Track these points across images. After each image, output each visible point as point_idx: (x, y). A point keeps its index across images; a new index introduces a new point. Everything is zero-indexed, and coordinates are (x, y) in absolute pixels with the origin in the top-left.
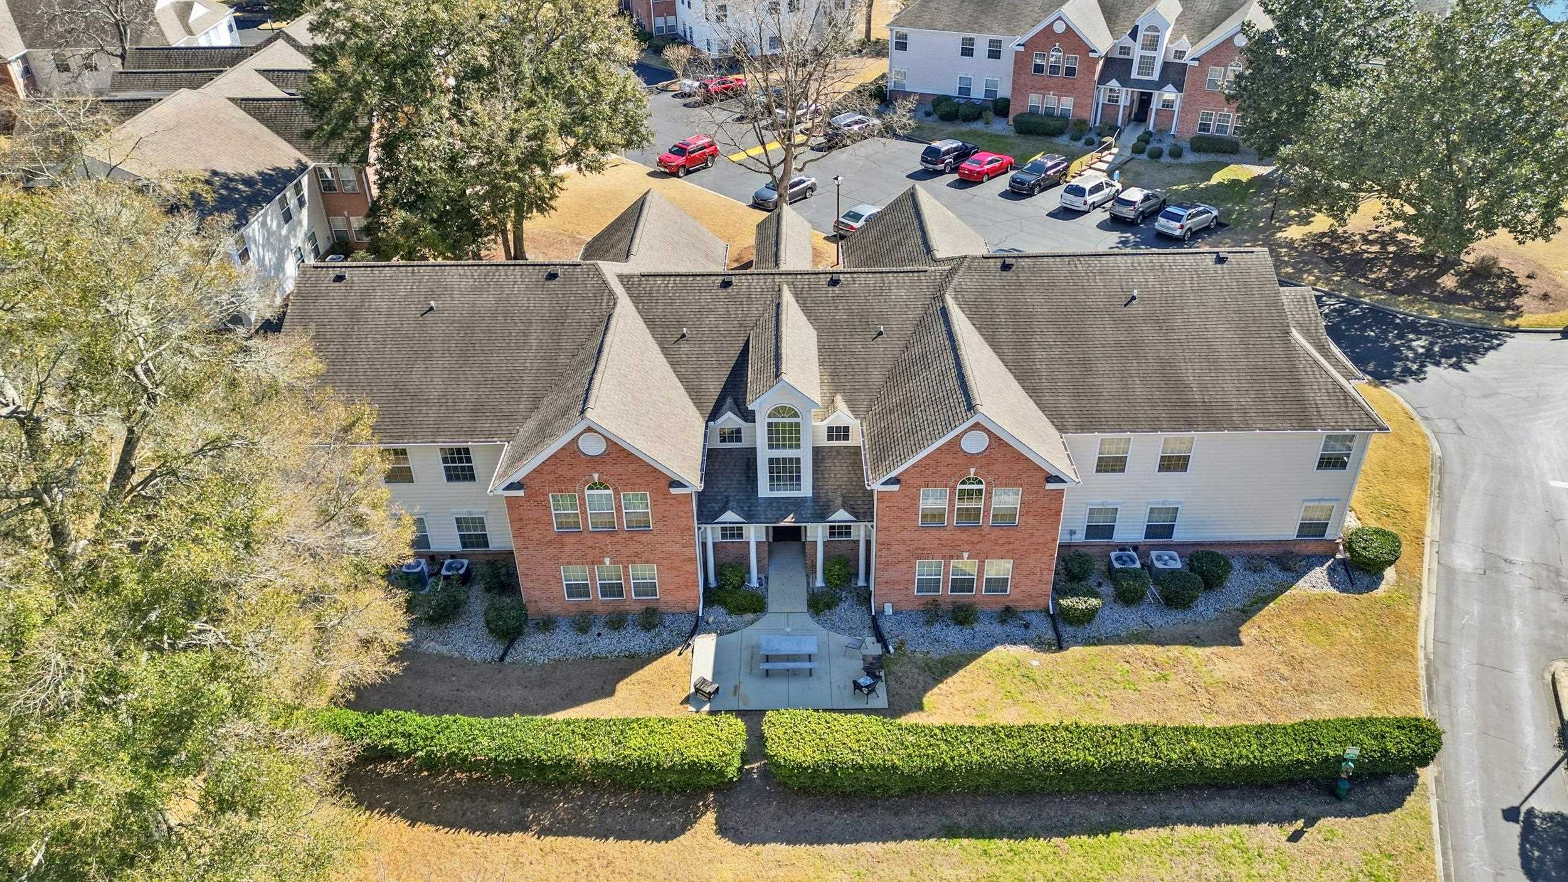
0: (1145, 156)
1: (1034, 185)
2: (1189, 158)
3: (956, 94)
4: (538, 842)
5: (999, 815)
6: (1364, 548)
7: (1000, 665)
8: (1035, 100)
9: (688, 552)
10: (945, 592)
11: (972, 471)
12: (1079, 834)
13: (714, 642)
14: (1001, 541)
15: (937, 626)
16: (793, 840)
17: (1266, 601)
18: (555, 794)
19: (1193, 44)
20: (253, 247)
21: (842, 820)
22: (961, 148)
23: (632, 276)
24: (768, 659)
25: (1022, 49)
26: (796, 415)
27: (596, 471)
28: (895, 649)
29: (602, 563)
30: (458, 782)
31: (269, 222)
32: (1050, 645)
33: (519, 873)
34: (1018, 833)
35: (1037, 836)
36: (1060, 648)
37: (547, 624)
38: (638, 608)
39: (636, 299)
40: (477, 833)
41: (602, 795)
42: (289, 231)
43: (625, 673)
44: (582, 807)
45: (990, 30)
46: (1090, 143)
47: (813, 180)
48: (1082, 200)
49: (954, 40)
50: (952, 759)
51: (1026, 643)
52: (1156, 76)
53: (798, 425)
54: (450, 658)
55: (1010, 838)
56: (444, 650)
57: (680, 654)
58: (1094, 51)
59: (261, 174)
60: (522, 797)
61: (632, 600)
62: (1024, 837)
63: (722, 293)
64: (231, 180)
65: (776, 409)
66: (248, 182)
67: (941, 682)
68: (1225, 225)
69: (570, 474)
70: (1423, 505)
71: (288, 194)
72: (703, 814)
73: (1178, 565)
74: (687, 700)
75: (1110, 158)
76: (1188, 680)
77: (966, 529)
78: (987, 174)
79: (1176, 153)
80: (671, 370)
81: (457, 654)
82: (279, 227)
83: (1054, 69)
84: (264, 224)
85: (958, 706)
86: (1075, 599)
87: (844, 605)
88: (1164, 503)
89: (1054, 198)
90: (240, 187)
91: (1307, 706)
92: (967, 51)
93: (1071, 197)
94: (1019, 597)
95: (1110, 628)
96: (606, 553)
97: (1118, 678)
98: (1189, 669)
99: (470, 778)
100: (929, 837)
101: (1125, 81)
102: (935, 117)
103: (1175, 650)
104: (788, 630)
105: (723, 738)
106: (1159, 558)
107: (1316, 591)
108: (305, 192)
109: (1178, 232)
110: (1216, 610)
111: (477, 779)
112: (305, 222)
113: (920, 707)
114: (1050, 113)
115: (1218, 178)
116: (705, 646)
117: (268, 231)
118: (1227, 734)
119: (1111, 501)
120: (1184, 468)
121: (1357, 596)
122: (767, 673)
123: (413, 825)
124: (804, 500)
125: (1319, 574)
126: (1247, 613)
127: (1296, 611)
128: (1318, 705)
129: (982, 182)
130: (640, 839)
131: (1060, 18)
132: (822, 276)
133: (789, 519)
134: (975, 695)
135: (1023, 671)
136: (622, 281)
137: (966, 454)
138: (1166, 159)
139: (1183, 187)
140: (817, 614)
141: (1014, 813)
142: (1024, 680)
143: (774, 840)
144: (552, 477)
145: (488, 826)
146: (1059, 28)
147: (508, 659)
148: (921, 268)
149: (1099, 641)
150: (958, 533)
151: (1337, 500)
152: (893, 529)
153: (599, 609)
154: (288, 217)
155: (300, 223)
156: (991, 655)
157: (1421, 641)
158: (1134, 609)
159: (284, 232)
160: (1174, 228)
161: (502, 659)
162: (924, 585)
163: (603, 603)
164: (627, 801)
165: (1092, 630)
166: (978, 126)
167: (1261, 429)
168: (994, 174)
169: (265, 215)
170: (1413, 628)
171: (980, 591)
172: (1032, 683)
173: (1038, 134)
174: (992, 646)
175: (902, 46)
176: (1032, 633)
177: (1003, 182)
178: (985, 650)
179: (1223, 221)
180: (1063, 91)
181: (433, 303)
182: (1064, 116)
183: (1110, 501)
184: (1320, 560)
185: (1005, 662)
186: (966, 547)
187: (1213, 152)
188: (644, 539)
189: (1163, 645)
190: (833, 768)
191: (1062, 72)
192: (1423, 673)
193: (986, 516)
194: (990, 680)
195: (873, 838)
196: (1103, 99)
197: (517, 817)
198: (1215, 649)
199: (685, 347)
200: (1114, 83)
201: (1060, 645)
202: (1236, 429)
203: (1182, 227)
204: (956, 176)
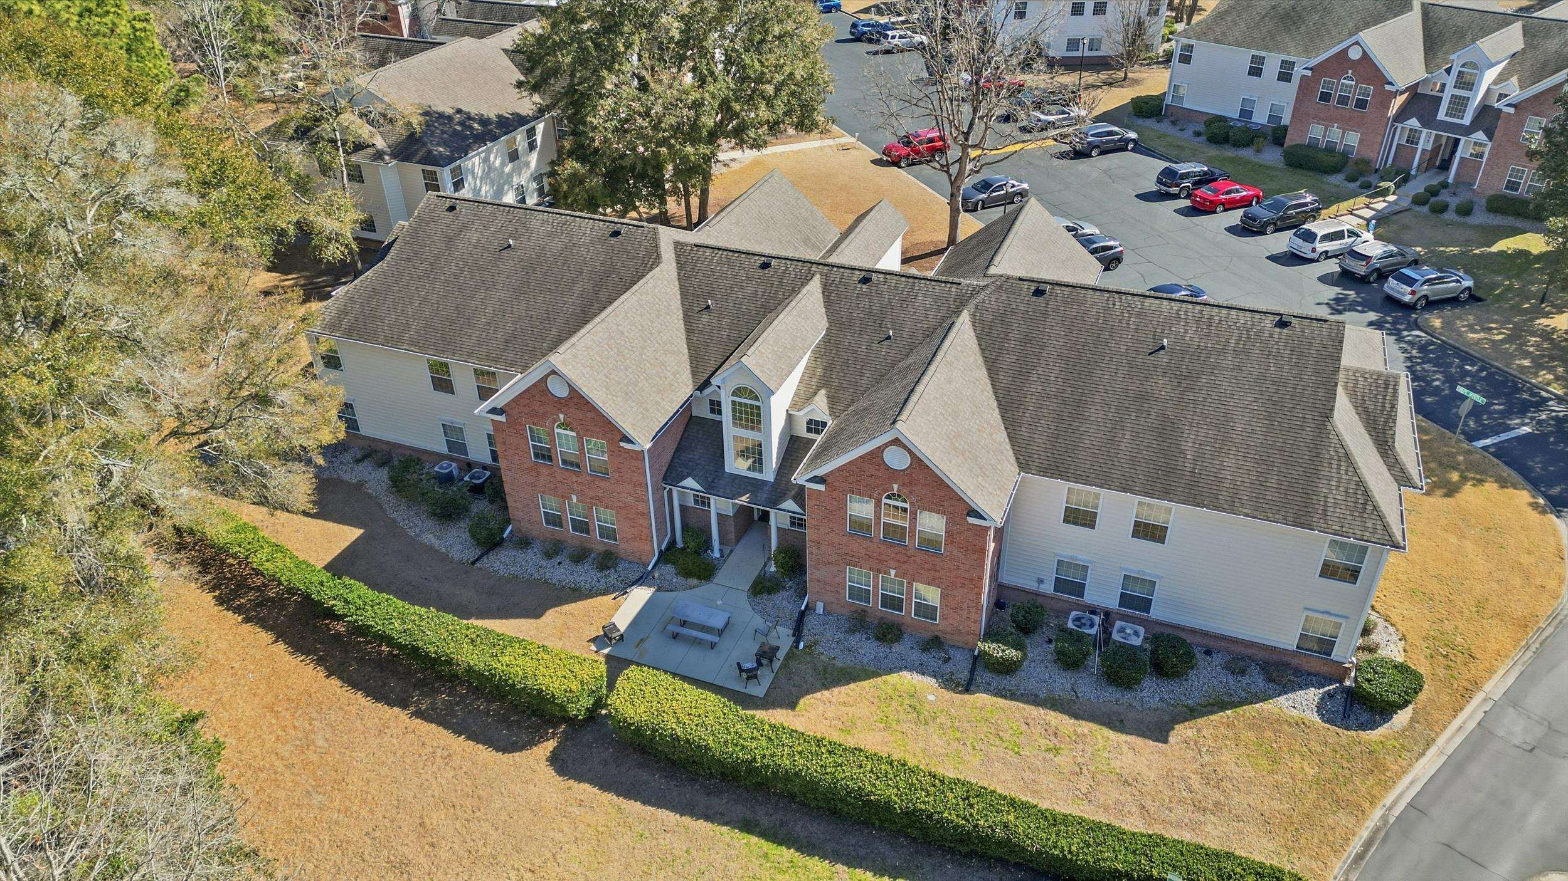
0: (1425, 209)
1: (1267, 224)
2: (1480, 217)
3: (1236, 115)
4: (408, 720)
5: (801, 827)
6: (1369, 681)
7: (895, 689)
8: (1316, 131)
9: (641, 507)
10: (875, 604)
11: (896, 487)
12: (866, 869)
13: (648, 596)
14: (926, 566)
15: (858, 636)
16: (605, 787)
17: (1222, 706)
18: (444, 686)
19: (1522, 88)
20: (470, 178)
21: (656, 781)
22: (1205, 173)
23: (687, 245)
24: (684, 624)
25: (1309, 73)
26: (756, 398)
27: (562, 413)
28: (805, 647)
29: (570, 499)
30: (380, 653)
31: (492, 158)
32: (958, 685)
33: (379, 740)
34: (808, 848)
35: (824, 857)
36: (967, 690)
37: (524, 543)
38: (600, 548)
39: (681, 266)
40: (369, 698)
41: (479, 698)
42: (513, 170)
43: (559, 601)
44: (457, 704)
45: (1283, 50)
46: (1367, 186)
47: (1025, 186)
48: (1310, 246)
49: (1244, 57)
50: (764, 756)
51: (935, 677)
52: (1467, 120)
53: (758, 408)
54: (436, 551)
55: (797, 850)
56: (436, 543)
57: (615, 598)
58: (1391, 84)
59: (500, 117)
60: (420, 680)
61: (595, 539)
62: (811, 854)
63: (759, 273)
64: (469, 118)
65: (739, 389)
66: (484, 121)
67: (827, 689)
68: (1479, 300)
69: (541, 410)
70: (1500, 655)
71: (519, 137)
72: (548, 740)
73: (1137, 642)
74: (593, 640)
75: (1380, 206)
76: (1080, 760)
77: (891, 545)
78: (1223, 204)
79: (1465, 211)
80: (684, 337)
81: (444, 550)
82: (503, 164)
83: (1343, 100)
84: (486, 160)
85: (829, 715)
86: (994, 645)
87: (785, 594)
88: (1138, 572)
89: (1282, 242)
90: (476, 125)
91: (1194, 826)
92: (1255, 71)
93: (1300, 242)
94: (949, 629)
95: (1032, 685)
96: (574, 491)
97: (1006, 736)
98: (1090, 750)
99: (390, 653)
100: (725, 824)
101: (1429, 121)
102: (1203, 138)
103: (1085, 727)
104: (719, 602)
105: (579, 677)
106: (1122, 630)
107: (1294, 713)
108: (539, 138)
109: (1407, 298)
110: (1161, 700)
111: (395, 656)
112: (533, 164)
113: (792, 706)
114: (1330, 149)
115: (1502, 245)
116: (640, 596)
117: (490, 168)
118: (1054, 820)
119: (1082, 557)
120: (1161, 540)
121: (1340, 731)
122: (675, 636)
123: (328, 677)
124: (764, 483)
125: (1312, 695)
126: (1192, 713)
127: (1251, 727)
128: (1209, 828)
129: (1214, 212)
130: (484, 744)
131: (1357, 43)
132: (857, 272)
133: (743, 498)
134: (852, 710)
135: (914, 702)
136: (676, 248)
137: (888, 468)
138: (1450, 216)
139: (1453, 250)
140: (755, 595)
141: (816, 829)
142: (910, 710)
143: (591, 781)
144: (527, 410)
145: (379, 694)
146: (1355, 54)
147: (478, 565)
148: (956, 280)
149: (1012, 696)
150: (884, 547)
151: (1347, 618)
152: (822, 529)
153: (570, 541)
154: (514, 156)
155: (528, 164)
156: (893, 678)
157: (1388, 800)
158: (1069, 674)
159: (507, 169)
160: (1405, 293)
161: (473, 563)
162: (855, 593)
163: (572, 536)
164: (494, 710)
165: (1009, 682)
166: (1247, 153)
167: (1247, 515)
168: (1230, 205)
169: (489, 152)
170: (1386, 785)
171: (908, 613)
172: (915, 715)
173: (1309, 169)
174: (900, 669)
175: (1186, 59)
176: (948, 668)
177: (1235, 217)
178: (890, 671)
179: (1479, 294)
180: (1347, 124)
181: (511, 242)
182: (1345, 155)
183: (1080, 556)
184: (1320, 680)
185: (901, 688)
186: (893, 564)
187: (1513, 215)
188: (603, 484)
189: (1076, 718)
190: (654, 731)
191: (1352, 104)
192: (1365, 834)
193: (912, 537)
194: (876, 701)
195: (674, 808)
196: (1400, 138)
197: (404, 696)
198: (1132, 739)
199: (705, 318)
200: (1414, 123)
201: (968, 688)
202: (1217, 508)
203: (1413, 293)
204: (1187, 203)
